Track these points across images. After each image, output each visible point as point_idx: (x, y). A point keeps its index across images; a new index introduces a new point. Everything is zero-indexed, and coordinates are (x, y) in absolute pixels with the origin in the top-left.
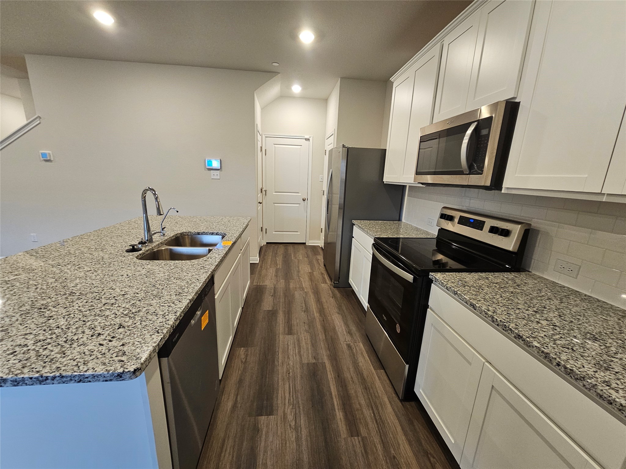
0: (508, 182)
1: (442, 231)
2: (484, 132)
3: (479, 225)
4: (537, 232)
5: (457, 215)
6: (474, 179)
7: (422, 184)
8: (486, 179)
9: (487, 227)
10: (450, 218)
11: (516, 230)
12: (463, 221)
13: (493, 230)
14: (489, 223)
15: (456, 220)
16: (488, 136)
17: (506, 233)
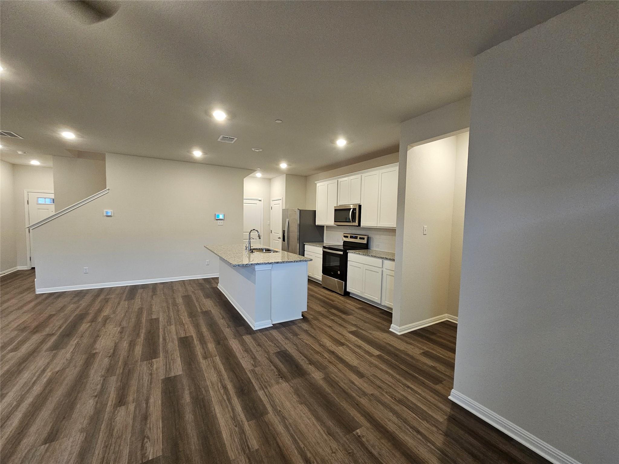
0: (361, 225)
1: (344, 242)
2: (355, 211)
3: (356, 238)
4: (370, 238)
5: (349, 236)
6: (354, 224)
7: (336, 225)
8: (356, 223)
9: (358, 238)
10: (347, 237)
11: (366, 237)
12: (351, 237)
13: (360, 238)
14: (359, 236)
15: (349, 237)
16: (356, 213)
17: (363, 239)
